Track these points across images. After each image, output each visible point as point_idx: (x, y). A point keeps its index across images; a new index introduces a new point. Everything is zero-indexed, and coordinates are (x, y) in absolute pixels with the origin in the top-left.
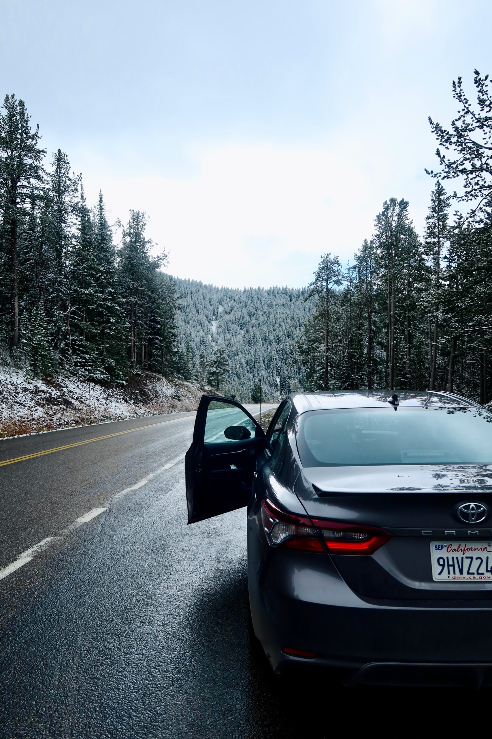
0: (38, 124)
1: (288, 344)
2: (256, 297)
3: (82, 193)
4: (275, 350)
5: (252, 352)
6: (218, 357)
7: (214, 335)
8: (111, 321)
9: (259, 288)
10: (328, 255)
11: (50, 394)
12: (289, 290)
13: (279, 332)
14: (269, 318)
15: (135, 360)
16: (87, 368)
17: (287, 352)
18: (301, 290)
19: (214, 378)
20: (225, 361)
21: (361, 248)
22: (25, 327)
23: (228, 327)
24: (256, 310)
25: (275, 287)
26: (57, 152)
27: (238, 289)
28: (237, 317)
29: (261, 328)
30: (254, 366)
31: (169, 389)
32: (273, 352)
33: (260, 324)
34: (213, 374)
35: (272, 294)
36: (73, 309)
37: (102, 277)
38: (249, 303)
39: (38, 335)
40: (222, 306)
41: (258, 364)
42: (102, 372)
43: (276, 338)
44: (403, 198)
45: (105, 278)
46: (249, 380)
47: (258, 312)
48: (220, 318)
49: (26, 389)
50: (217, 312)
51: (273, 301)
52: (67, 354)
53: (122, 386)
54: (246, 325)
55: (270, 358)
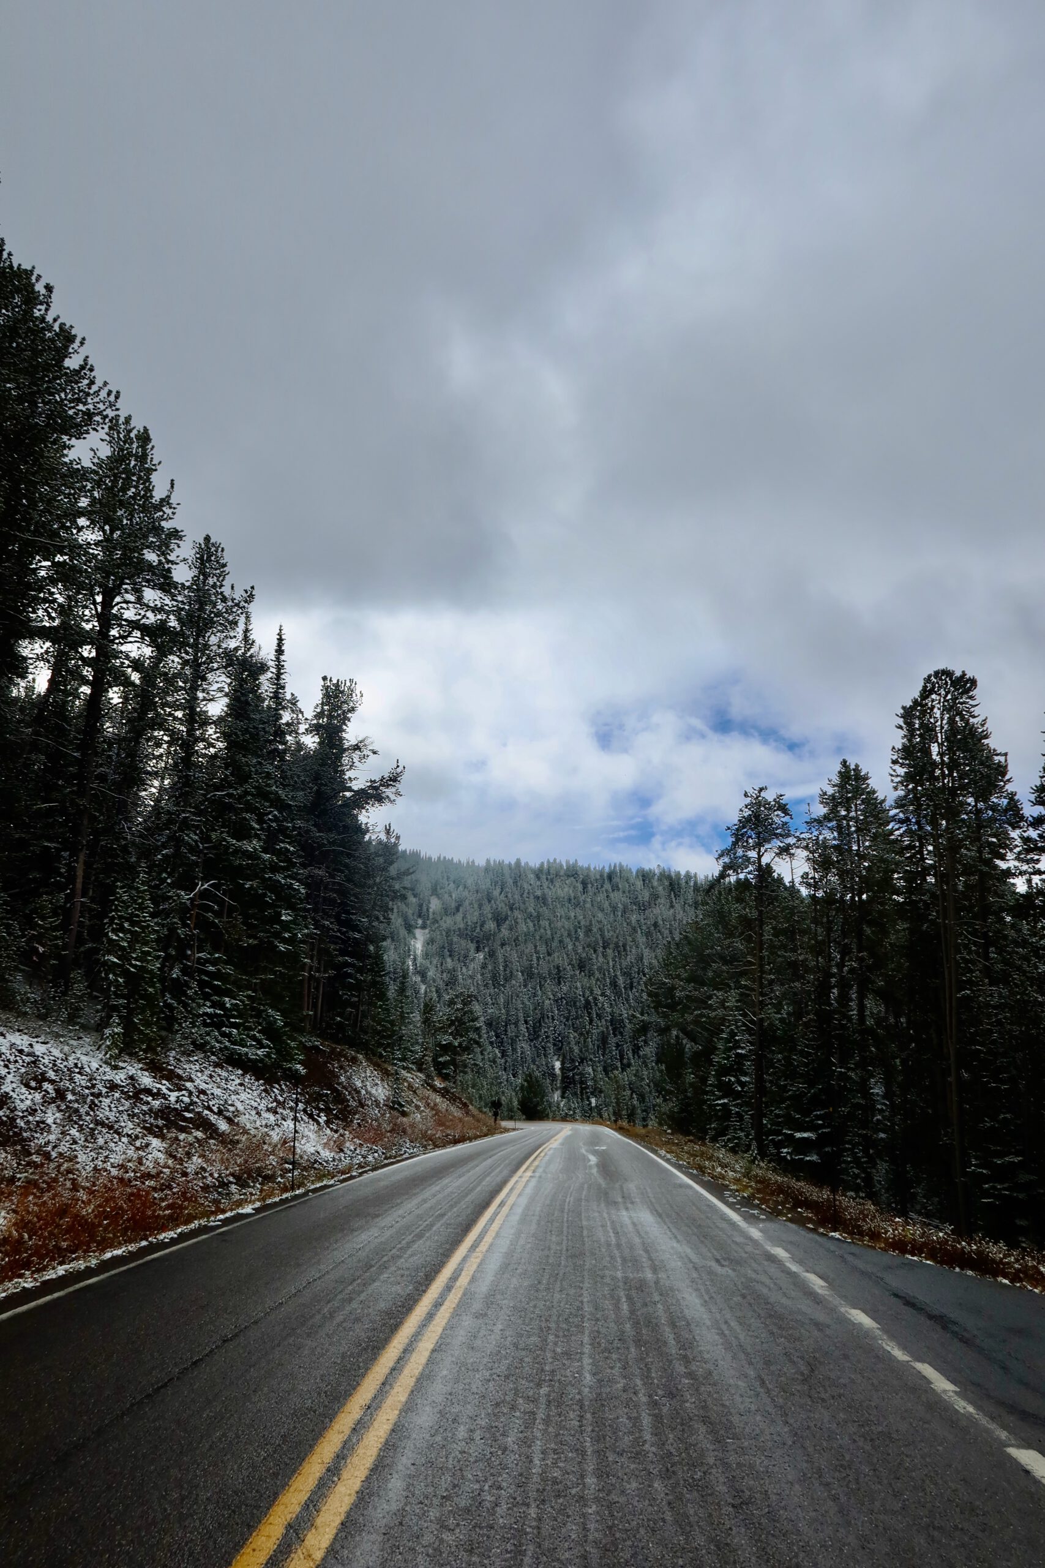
0: (172, 480)
1: (579, 985)
2: (510, 881)
3: (246, 631)
4: (552, 997)
5: (502, 1000)
6: (458, 1009)
7: (419, 960)
8: (283, 918)
9: (518, 862)
10: (761, 790)
11: (166, 1099)
12: (582, 868)
13: (559, 958)
14: (540, 927)
15: (311, 1013)
16: (227, 1030)
17: (578, 1004)
18: (607, 870)
19: (448, 1058)
20: (473, 1021)
21: (836, 780)
22: (116, 924)
23: (451, 943)
24: (511, 909)
25: (551, 861)
26: (202, 542)
27: (473, 862)
28: (469, 923)
29: (522, 947)
30: (506, 1031)
31: (377, 1084)
32: (547, 1002)
33: (520, 938)
34: (446, 1048)
35: (544, 877)
36: (206, 886)
37: (270, 817)
38: (496, 893)
39: (143, 944)
40: (439, 898)
41: (513, 1026)
42: (259, 1042)
43: (554, 972)
44: (963, 672)
45: (276, 818)
46: (494, 1062)
47: (516, 913)
48: (433, 923)
49: (113, 1087)
50: (428, 910)
51: (546, 891)
52: (186, 995)
53: (294, 1079)
54: (488, 940)
55: (539, 1016)
